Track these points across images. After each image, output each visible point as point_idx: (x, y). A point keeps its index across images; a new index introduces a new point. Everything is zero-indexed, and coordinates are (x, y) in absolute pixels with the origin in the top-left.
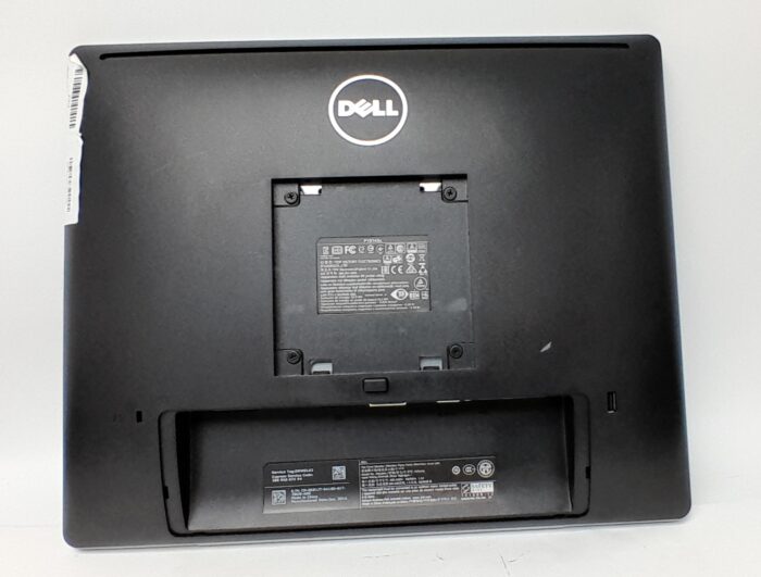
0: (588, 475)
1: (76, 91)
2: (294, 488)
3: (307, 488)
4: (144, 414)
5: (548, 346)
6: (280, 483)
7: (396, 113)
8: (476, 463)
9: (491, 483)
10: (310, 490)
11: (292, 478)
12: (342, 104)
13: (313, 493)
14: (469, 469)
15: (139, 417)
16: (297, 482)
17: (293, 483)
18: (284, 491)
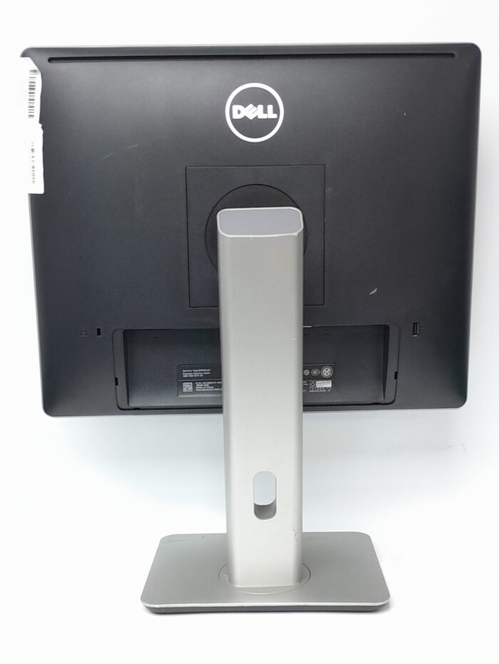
0: (396, 378)
1: (32, 88)
2: (198, 382)
3: (206, 381)
4: (102, 331)
5: (375, 291)
6: (188, 378)
7: (275, 116)
8: (320, 368)
9: (330, 382)
10: (209, 383)
11: (196, 375)
12: (236, 108)
13: (210, 385)
14: (315, 372)
15: (99, 332)
16: (199, 378)
17: (197, 378)
18: (191, 383)
